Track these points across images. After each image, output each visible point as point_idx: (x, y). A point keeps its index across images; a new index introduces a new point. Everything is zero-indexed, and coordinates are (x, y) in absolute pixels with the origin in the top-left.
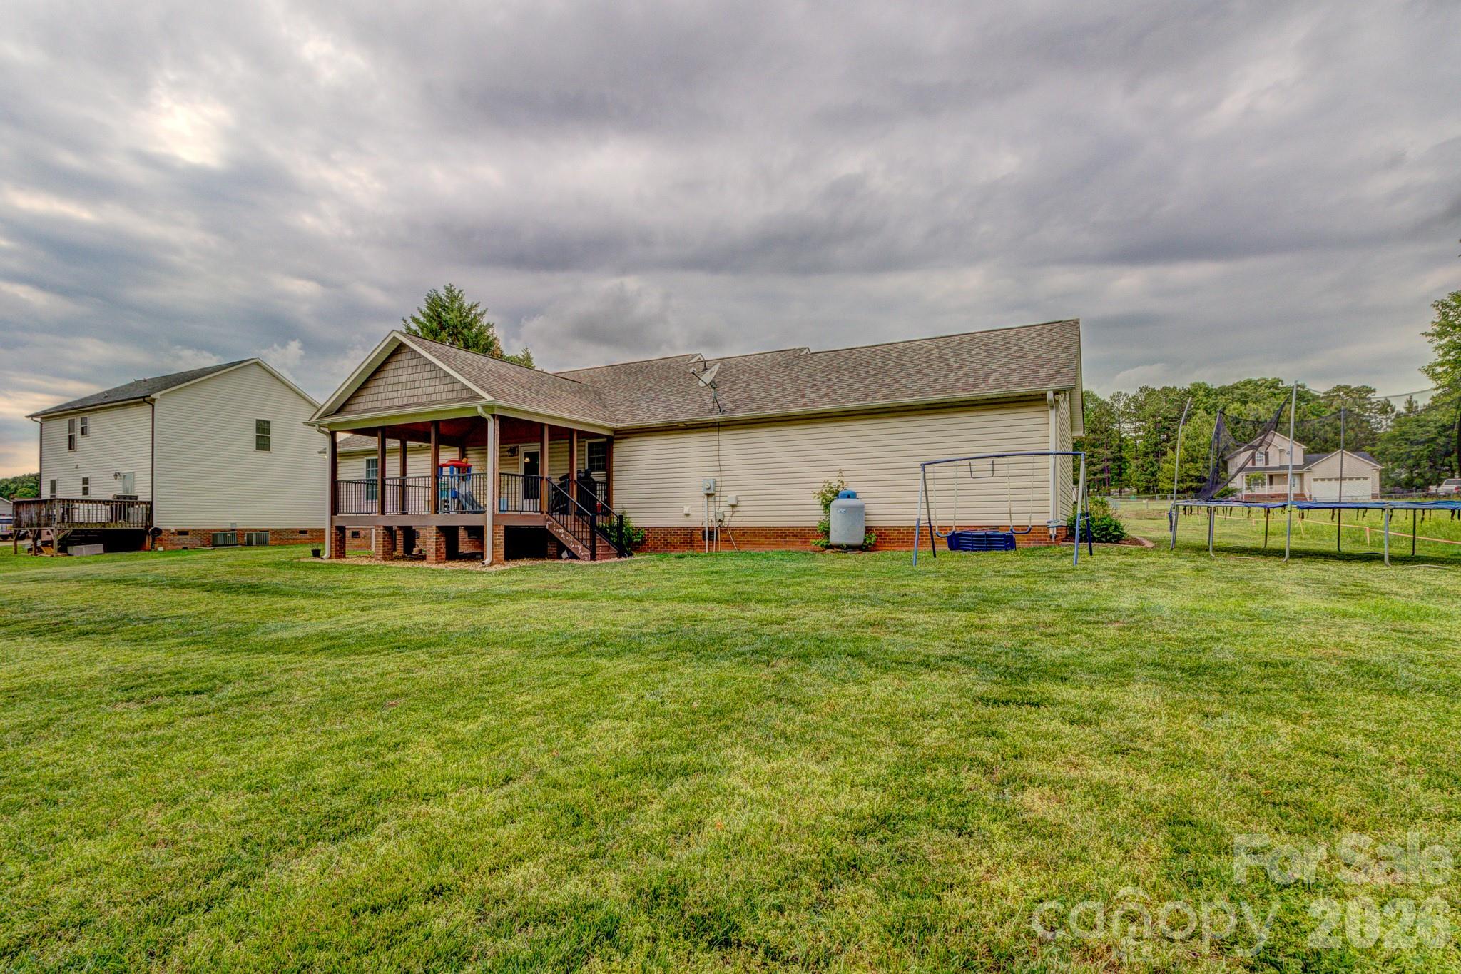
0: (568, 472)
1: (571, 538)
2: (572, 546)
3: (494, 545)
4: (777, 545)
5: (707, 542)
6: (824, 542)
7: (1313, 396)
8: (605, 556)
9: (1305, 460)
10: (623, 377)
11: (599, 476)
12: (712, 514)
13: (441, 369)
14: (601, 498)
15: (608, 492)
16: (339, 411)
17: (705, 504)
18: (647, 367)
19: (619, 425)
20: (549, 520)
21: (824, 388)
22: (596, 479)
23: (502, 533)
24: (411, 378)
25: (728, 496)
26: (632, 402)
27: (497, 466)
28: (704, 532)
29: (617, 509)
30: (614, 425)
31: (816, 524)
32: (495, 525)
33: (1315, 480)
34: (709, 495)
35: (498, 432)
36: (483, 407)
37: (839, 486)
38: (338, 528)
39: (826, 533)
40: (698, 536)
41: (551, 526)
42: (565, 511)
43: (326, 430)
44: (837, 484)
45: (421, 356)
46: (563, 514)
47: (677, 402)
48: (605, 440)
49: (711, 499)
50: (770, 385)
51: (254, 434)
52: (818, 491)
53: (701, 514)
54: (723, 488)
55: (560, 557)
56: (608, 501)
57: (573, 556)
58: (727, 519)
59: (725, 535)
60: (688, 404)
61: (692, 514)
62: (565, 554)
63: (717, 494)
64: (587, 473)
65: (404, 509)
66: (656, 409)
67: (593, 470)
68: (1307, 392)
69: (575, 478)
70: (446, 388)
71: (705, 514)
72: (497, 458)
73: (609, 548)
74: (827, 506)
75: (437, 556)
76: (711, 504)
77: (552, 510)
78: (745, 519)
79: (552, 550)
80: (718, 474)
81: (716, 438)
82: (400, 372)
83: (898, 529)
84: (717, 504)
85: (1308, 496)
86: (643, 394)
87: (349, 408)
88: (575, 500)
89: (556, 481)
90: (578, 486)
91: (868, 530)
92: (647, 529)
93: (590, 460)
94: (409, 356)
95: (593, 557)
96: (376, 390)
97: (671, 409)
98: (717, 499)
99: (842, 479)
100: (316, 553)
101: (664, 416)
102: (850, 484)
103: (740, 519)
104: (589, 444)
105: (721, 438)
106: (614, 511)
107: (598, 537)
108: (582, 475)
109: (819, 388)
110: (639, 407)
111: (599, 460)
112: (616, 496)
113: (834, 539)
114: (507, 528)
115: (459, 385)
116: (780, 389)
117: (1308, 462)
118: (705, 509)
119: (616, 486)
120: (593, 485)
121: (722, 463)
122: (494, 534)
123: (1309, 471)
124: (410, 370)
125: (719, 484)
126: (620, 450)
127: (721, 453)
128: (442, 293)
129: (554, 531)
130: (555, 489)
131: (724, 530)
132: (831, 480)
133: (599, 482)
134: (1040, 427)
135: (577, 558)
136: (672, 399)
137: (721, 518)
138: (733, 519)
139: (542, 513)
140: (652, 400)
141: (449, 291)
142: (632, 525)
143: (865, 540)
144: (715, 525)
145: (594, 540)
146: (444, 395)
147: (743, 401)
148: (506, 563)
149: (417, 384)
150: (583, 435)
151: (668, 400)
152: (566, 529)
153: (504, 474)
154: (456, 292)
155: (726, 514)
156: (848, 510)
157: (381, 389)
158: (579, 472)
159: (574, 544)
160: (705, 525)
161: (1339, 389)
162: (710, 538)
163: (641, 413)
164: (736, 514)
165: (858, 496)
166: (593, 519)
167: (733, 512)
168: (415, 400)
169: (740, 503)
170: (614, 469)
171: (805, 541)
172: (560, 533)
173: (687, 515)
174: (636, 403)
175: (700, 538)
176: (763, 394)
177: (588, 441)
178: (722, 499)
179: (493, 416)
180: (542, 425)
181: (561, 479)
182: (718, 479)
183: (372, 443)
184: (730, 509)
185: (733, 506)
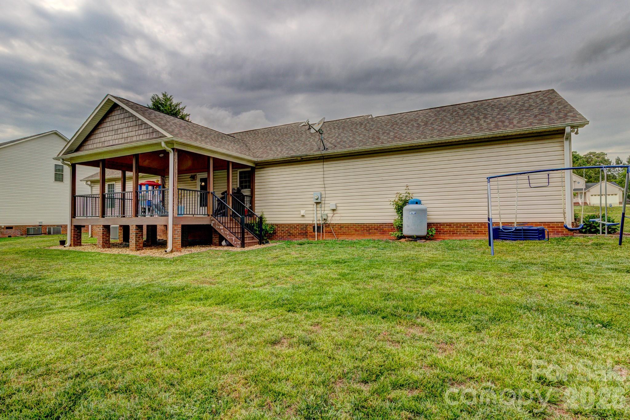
0: (226, 190)
1: (228, 232)
2: (228, 238)
3: (174, 238)
4: (363, 235)
5: (316, 233)
6: (398, 234)
7: (580, 157)
8: (250, 244)
9: (586, 186)
10: (260, 135)
11: (246, 192)
12: (319, 215)
13: (139, 119)
14: (247, 206)
15: (252, 202)
16: (78, 150)
17: (315, 209)
18: (274, 130)
19: (259, 160)
20: (213, 220)
21: (392, 134)
22: (244, 194)
23: (179, 230)
24: (120, 126)
25: (330, 204)
26: (266, 147)
27: (176, 184)
28: (314, 227)
29: (258, 212)
30: (256, 160)
31: (392, 221)
32: (174, 225)
33: (592, 195)
34: (317, 203)
35: (176, 160)
36: (165, 142)
37: (406, 196)
38: (75, 226)
39: (400, 228)
40: (310, 229)
41: (214, 224)
42: (224, 215)
43: (69, 163)
44: (405, 195)
45: (127, 112)
46: (223, 216)
47: (295, 145)
48: (249, 169)
49: (318, 206)
50: (354, 134)
51: (54, 172)
52: (393, 200)
53: (312, 215)
54: (327, 199)
55: (220, 245)
56: (252, 207)
57: (230, 245)
58: (329, 219)
59: (328, 229)
60: (302, 146)
61: (306, 216)
62: (224, 243)
63: (323, 202)
64: (239, 190)
65: (124, 214)
66: (282, 150)
67: (243, 188)
68: (578, 155)
69: (231, 193)
70: (143, 132)
71: (315, 215)
72: (176, 179)
73: (253, 239)
74: (400, 210)
75: (136, 245)
76: (318, 209)
77: (216, 213)
78: (342, 218)
79: (216, 240)
80: (323, 189)
81: (322, 166)
82: (114, 123)
83: (449, 225)
84: (323, 209)
85: (588, 203)
86: (272, 143)
87: (82, 149)
88: (230, 207)
89: (219, 196)
90: (233, 198)
91: (429, 225)
92: (277, 225)
93: (241, 182)
94: (119, 112)
95: (243, 245)
96: (100, 135)
97: (292, 149)
98: (323, 205)
99: (408, 191)
100: (63, 243)
101: (288, 153)
102: (414, 195)
103: (339, 218)
104: (240, 172)
105: (325, 166)
106: (256, 213)
107: (246, 231)
108: (235, 191)
109: (388, 134)
110: (271, 149)
111: (246, 182)
112: (257, 204)
113: (406, 231)
114: (183, 226)
115: (151, 129)
116: (361, 136)
117: (587, 187)
118: (315, 212)
119: (257, 197)
120: (242, 197)
121: (325, 182)
122: (174, 230)
123: (589, 191)
124: (120, 122)
125: (324, 196)
126: (259, 175)
127: (325, 176)
128: (161, 97)
129: (216, 227)
130: (218, 200)
131: (328, 225)
132: (401, 192)
133: (246, 196)
134: (557, 153)
135: (231, 245)
136: (291, 144)
137: (325, 218)
138: (334, 218)
139: (209, 215)
140: (279, 145)
141: (164, 95)
142: (267, 222)
143: (428, 233)
144: (321, 222)
145: (243, 233)
146: (141, 136)
147: (338, 143)
148: (183, 250)
149: (124, 131)
150: (236, 166)
151: (289, 145)
152: (224, 226)
153: (181, 189)
154: (169, 97)
155: (329, 215)
156: (417, 211)
157: (102, 135)
158: (233, 189)
159: (230, 236)
160: (315, 222)
161: (591, 153)
162: (319, 231)
163: (272, 153)
164: (336, 215)
165: (422, 202)
166: (242, 220)
167: (334, 214)
168: (123, 141)
169: (338, 208)
170: (256, 187)
171: (383, 232)
172: (221, 229)
173: (303, 216)
174: (268, 148)
175: (312, 230)
176: (351, 139)
177: (239, 170)
178: (326, 205)
179: (173, 149)
180: (209, 158)
181: (222, 194)
182: (323, 193)
183: (97, 170)
184: (332, 212)
185: (334, 210)
